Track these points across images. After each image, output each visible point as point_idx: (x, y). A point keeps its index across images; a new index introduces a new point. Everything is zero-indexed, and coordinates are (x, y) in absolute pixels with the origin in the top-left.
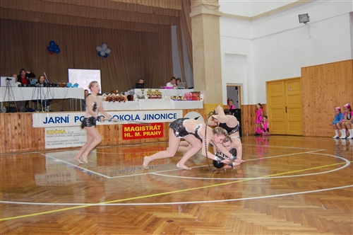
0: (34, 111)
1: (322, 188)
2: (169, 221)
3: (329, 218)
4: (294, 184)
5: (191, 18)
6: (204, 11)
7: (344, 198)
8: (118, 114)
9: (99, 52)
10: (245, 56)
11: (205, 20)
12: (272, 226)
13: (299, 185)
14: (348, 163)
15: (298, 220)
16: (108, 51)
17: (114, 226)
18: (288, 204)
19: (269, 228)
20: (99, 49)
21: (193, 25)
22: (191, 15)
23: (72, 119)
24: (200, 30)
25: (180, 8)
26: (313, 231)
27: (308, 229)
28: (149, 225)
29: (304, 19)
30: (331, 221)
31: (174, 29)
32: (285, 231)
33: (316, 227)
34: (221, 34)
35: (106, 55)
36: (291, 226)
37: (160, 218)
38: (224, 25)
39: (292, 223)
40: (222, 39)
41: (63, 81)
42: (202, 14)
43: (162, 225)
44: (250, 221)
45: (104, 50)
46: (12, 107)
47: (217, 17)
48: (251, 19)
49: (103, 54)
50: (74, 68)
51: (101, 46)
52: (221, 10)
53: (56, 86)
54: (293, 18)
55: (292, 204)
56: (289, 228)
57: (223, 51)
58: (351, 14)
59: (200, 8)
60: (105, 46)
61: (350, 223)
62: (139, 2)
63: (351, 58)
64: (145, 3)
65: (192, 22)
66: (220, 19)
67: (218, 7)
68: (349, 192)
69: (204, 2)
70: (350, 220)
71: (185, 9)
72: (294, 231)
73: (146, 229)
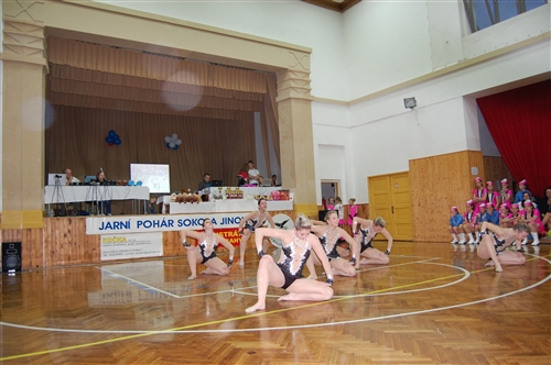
0: (87, 214)
1: (436, 307)
2: (251, 353)
3: (445, 345)
4: (403, 302)
5: (277, 104)
6: (293, 94)
7: (463, 319)
9: (168, 144)
10: (342, 147)
11: (296, 107)
12: (377, 356)
13: (410, 303)
14: (467, 274)
15: (409, 349)
16: (179, 142)
17: (181, 359)
18: (396, 328)
19: (373, 360)
20: (167, 139)
21: (279, 111)
22: (278, 99)
23: (133, 225)
24: (289, 117)
25: (265, 92)
26: (426, 362)
27: (422, 359)
28: (225, 359)
29: (411, 104)
30: (449, 349)
31: (257, 115)
32: (393, 362)
33: (431, 356)
34: (314, 121)
35: (177, 147)
36: (400, 357)
37: (240, 349)
38: (318, 113)
39: (401, 353)
40: (314, 127)
41: (123, 178)
42: (290, 98)
43: (241, 358)
44: (350, 350)
45: (173, 141)
46: (60, 210)
47: (308, 101)
48: (348, 104)
49: (172, 145)
50: (137, 162)
51: (170, 136)
52: (312, 93)
53: (115, 184)
54: (397, 102)
55: (401, 328)
56: (397, 359)
57: (316, 143)
58: (466, 97)
59: (287, 91)
60: (175, 136)
61: (471, 351)
62: (215, 85)
63: (466, 149)
64: (224, 86)
65: (279, 107)
66: (313, 104)
67: (310, 90)
68: (469, 311)
69: (293, 84)
70: (471, 347)
71: (271, 93)
72: (404, 362)
73: (222, 363)
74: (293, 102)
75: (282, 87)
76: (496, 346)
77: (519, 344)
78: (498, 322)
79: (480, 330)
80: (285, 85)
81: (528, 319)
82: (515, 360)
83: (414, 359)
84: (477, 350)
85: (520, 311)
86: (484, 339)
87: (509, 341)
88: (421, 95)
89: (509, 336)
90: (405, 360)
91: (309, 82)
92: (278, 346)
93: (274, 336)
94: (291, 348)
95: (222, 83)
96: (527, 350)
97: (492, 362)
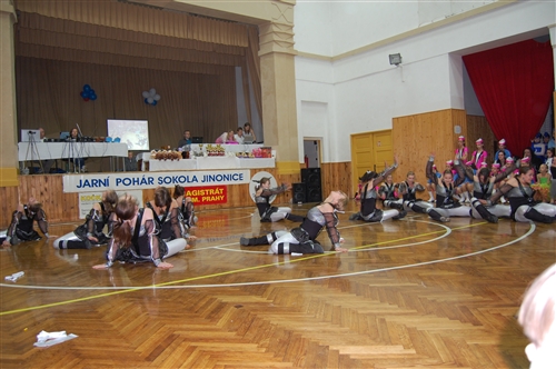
1: (420, 262)
2: (238, 306)
3: (430, 298)
4: (387, 257)
5: (259, 58)
6: (276, 48)
7: (446, 273)
8: (171, 175)
9: (146, 99)
10: (325, 104)
11: (278, 62)
12: (363, 308)
13: (393, 258)
14: (449, 231)
15: (394, 301)
16: (158, 98)
17: (168, 314)
18: (381, 282)
19: (360, 312)
20: (145, 95)
21: (262, 65)
22: (260, 53)
24: (272, 71)
25: (247, 45)
26: (412, 314)
27: (407, 311)
28: (212, 312)
29: (396, 60)
30: (433, 301)
31: (238, 70)
32: (379, 314)
33: (416, 308)
34: (297, 77)
35: (155, 103)
36: (385, 309)
37: (226, 304)
38: (301, 68)
39: (387, 305)
40: (297, 82)
41: (102, 136)
42: (273, 53)
43: (229, 312)
44: (336, 303)
45: (152, 96)
46: (35, 168)
47: (292, 56)
48: (332, 60)
49: (150, 101)
50: (115, 118)
51: (148, 91)
52: (295, 47)
53: (92, 140)
54: (382, 58)
55: (386, 282)
56: (384, 311)
57: (299, 99)
58: (451, 54)
59: (271, 45)
60: (153, 91)
61: (454, 303)
62: (195, 38)
63: (449, 107)
64: (203, 38)
65: (261, 62)
66: (296, 58)
67: (293, 44)
68: (452, 265)
69: (276, 38)
70: (455, 299)
71: (253, 46)
72: (390, 314)
73: (209, 317)
74: (275, 57)
75: (264, 40)
76: (479, 298)
77: (501, 296)
78: (480, 276)
79: (462, 283)
80: (267, 39)
81: (509, 273)
82: (498, 310)
83: (399, 311)
84: (460, 302)
85: (501, 265)
86: (467, 292)
87: (491, 293)
88: (407, 51)
89: (491, 289)
90: (391, 311)
91: (292, 36)
92: (264, 300)
93: (260, 290)
94: (278, 301)
95: (202, 36)
96: (508, 302)
97: (474, 313)
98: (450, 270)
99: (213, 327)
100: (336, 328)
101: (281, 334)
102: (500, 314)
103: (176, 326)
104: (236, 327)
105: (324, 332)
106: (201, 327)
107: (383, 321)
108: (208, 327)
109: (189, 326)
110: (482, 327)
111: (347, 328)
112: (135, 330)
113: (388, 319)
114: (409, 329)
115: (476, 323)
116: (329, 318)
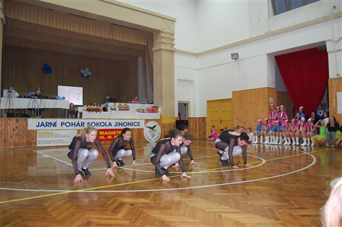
0: (29, 117)
1: (245, 180)
2: (132, 205)
3: (250, 203)
5: (153, 52)
6: (163, 47)
7: (261, 188)
8: (95, 121)
9: (82, 74)
10: (192, 82)
11: (164, 55)
12: (208, 208)
14: (264, 161)
15: (228, 204)
16: (90, 73)
17: (88, 208)
18: (220, 192)
19: (206, 210)
20: (82, 71)
21: (154, 57)
22: (153, 49)
23: (59, 124)
24: (160, 61)
25: (146, 44)
26: (238, 212)
27: (235, 211)
28: (116, 208)
29: (235, 57)
30: (252, 205)
31: (140, 59)
32: (218, 212)
33: (241, 209)
34: (175, 64)
35: (88, 76)
37: (125, 203)
38: (178, 60)
39: (223, 207)
40: (175, 68)
41: (53, 95)
42: (161, 49)
43: (126, 208)
44: (192, 205)
45: (86, 72)
46: (11, 113)
47: (173, 52)
48: (197, 55)
49: (85, 75)
50: (62, 85)
51: (84, 69)
52: (175, 47)
53: (47, 98)
54: (227, 56)
55: (224, 192)
56: (221, 210)
57: (176, 78)
58: (268, 55)
59: (160, 45)
60: (87, 69)
61: (264, 206)
62: (114, 38)
63: (267, 86)
64: (119, 38)
65: (154, 55)
66: (175, 53)
67: (173, 45)
68: (264, 183)
69: (163, 40)
70: (265, 204)
71: (149, 45)
72: (225, 212)
73: (113, 211)
74: (163, 52)
75: (156, 42)
76: (279, 203)
77: (292, 202)
78: (281, 190)
79: (270, 194)
80: (158, 41)
81: (298, 188)
82: (290, 211)
83: (232, 211)
84: (268, 206)
85: (294, 183)
86: (272, 200)
87: (287, 201)
88: (241, 51)
89: (287, 198)
90: (226, 210)
91: (173, 40)
92: (148, 201)
93: (146, 195)
94: (156, 202)
95: (119, 37)
96: (297, 206)
97: (276, 213)
98: (263, 186)
99: (115, 217)
100: (191, 220)
101: (157, 223)
102: (291, 214)
103: (92, 216)
104: (130, 218)
105: (184, 222)
106: (108, 217)
107: (220, 216)
108: (112, 217)
109: (100, 216)
110: (280, 222)
111: (198, 220)
112: (66, 218)
113: (223, 215)
114: (236, 222)
115: (277, 219)
116: (187, 214)
